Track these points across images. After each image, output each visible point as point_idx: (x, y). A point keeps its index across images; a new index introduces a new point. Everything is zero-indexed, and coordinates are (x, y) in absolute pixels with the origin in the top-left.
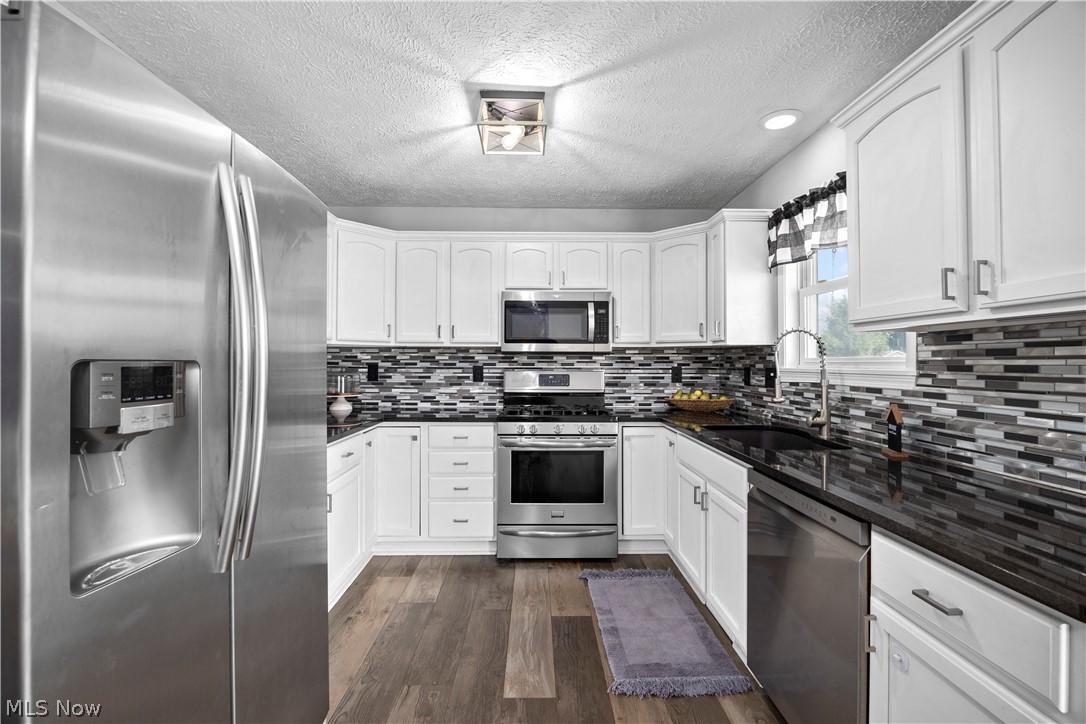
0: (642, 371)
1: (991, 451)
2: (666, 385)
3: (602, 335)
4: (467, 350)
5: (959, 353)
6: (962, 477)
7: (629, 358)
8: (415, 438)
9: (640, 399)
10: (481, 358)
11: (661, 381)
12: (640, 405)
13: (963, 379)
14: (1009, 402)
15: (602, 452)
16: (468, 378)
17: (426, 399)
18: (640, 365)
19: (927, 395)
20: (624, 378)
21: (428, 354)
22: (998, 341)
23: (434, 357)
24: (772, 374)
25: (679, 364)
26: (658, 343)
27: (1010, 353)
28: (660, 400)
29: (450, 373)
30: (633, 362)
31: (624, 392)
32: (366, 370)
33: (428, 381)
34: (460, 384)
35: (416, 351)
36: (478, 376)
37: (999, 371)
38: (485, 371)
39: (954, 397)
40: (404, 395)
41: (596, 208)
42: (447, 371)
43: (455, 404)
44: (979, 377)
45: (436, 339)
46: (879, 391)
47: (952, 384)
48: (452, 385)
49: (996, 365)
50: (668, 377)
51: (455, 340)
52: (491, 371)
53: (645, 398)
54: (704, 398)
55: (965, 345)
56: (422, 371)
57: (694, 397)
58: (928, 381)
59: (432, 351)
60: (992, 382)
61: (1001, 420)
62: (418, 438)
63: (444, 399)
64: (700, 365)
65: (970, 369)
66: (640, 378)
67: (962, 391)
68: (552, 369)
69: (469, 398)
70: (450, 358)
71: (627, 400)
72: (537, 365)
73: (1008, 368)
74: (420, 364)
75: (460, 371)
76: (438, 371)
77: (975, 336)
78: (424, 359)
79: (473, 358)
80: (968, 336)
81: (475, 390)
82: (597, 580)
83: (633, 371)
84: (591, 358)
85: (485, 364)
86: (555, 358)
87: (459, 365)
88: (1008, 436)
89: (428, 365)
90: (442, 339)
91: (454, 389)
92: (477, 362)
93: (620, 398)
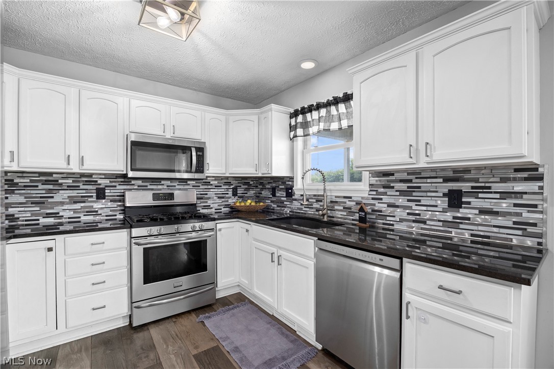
0: (217, 190)
1: (401, 220)
2: (230, 198)
3: (200, 168)
4: (90, 175)
5: (388, 181)
6: (389, 232)
7: (210, 182)
8: (50, 249)
9: (216, 206)
10: (104, 182)
11: (227, 195)
12: (216, 209)
13: (390, 192)
14: (409, 201)
15: (206, 240)
16: (92, 197)
17: (48, 215)
18: (216, 186)
19: (373, 199)
20: (207, 194)
21: (50, 178)
22: (405, 176)
23: (57, 181)
24: (290, 191)
25: (236, 186)
26: (230, 174)
27: (410, 181)
28: (227, 206)
29: (74, 193)
30: (212, 185)
31: (207, 202)
33: (50, 200)
34: (84, 202)
35: (37, 175)
36: (101, 194)
37: (405, 188)
38: (106, 191)
39: (386, 199)
41: (191, 89)
42: (71, 191)
43: (79, 217)
44: (396, 191)
45: (66, 166)
46: (350, 197)
47: (385, 194)
48: (75, 202)
49: (403, 186)
50: (230, 192)
51: (84, 167)
52: (112, 191)
53: (218, 205)
54: (253, 204)
55: (391, 178)
56: (44, 192)
57: (248, 204)
58: (374, 193)
59: (54, 175)
60: (402, 193)
61: (405, 208)
62: (54, 249)
63: (67, 214)
64: (246, 187)
65: (393, 187)
66: (216, 194)
67: (390, 197)
68: (160, 189)
70: (73, 181)
71: (208, 207)
72: (150, 187)
73: (408, 187)
74: (41, 187)
75: (84, 191)
76: (61, 192)
77: (395, 174)
78: (46, 182)
79: (96, 181)
80: (393, 175)
81: (97, 206)
82: (210, 320)
83: (211, 190)
84: (187, 182)
85: (106, 186)
87: (82, 187)
88: (409, 214)
89: (50, 187)
90: (71, 166)
91: (78, 206)
92: (100, 184)
93: (204, 206)
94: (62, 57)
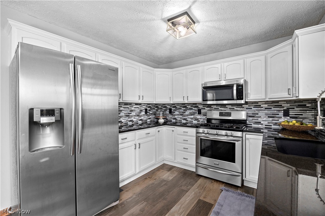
0: (267, 111)
2: (281, 118)
4: (196, 104)
7: (260, 106)
8: (173, 131)
9: (266, 123)
10: (201, 107)
11: (277, 116)
12: (266, 125)
15: (235, 143)
16: (196, 113)
17: (184, 119)
18: (266, 108)
20: (258, 114)
21: (184, 105)
23: (186, 106)
28: (276, 124)
29: (191, 111)
30: (262, 107)
31: (258, 120)
32: (169, 110)
33: (185, 114)
34: (194, 115)
35: (181, 104)
36: (200, 113)
38: (202, 111)
40: (179, 118)
42: (190, 110)
43: (193, 121)
45: (183, 101)
48: (192, 115)
50: (281, 114)
51: (188, 101)
52: (204, 111)
53: (268, 123)
54: (297, 124)
56: (183, 110)
57: (291, 124)
59: (186, 104)
63: (189, 120)
66: (266, 114)
68: (225, 110)
69: (196, 119)
70: (191, 107)
71: (259, 123)
72: (220, 109)
74: (182, 109)
75: (194, 111)
76: (187, 111)
78: (184, 107)
79: (198, 106)
81: (199, 117)
82: (227, 192)
83: (262, 111)
84: (242, 106)
85: (202, 108)
86: (227, 106)
87: (194, 109)
89: (185, 109)
90: (185, 101)
91: (192, 117)
92: (199, 108)
93: (255, 122)
94: (187, 59)
